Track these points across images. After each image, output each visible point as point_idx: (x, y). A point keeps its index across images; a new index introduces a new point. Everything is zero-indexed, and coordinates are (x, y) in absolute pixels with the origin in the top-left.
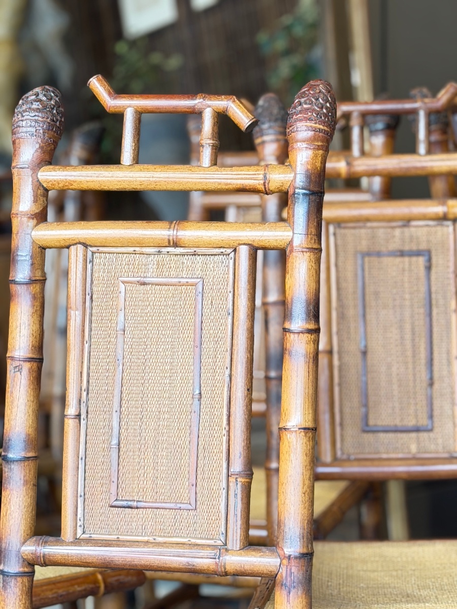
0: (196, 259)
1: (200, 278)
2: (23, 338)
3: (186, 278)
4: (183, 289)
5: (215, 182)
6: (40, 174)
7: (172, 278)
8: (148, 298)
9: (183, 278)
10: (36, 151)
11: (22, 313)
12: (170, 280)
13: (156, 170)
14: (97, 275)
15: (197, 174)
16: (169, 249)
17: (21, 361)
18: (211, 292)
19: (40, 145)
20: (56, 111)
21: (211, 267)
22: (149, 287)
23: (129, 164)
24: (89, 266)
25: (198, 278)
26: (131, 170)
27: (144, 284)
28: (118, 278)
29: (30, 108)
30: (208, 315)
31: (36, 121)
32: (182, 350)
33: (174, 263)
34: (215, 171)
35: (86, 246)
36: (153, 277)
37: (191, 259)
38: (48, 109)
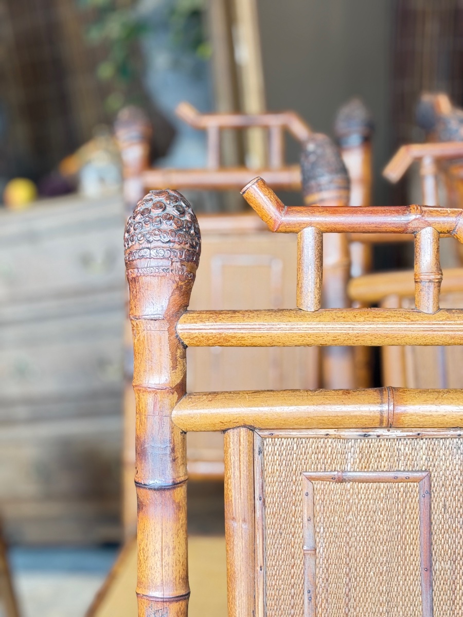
0: (418, 443)
1: (426, 471)
2: (167, 568)
3: (404, 471)
4: (400, 486)
5: (447, 335)
6: (179, 326)
7: (383, 471)
8: (348, 500)
9: (400, 471)
10: (173, 294)
11: (164, 532)
12: (381, 474)
13: (357, 319)
14: (270, 470)
15: (420, 324)
16: (380, 432)
17: (166, 602)
18: (443, 490)
19: (178, 284)
20: (195, 231)
21: (441, 454)
22: (349, 485)
23: (313, 310)
24: (258, 457)
25: (422, 471)
26: (318, 319)
27: (341, 480)
28: (301, 473)
29: (159, 230)
30: (441, 523)
31: (171, 250)
32: (404, 574)
33: (385, 450)
34: (446, 320)
35: (252, 429)
36: (354, 471)
37: (410, 443)
38: (184, 230)
